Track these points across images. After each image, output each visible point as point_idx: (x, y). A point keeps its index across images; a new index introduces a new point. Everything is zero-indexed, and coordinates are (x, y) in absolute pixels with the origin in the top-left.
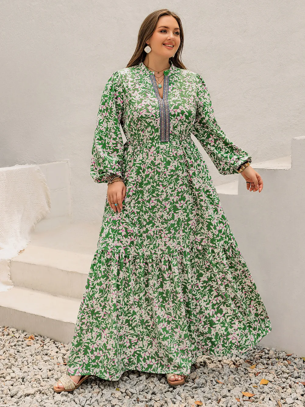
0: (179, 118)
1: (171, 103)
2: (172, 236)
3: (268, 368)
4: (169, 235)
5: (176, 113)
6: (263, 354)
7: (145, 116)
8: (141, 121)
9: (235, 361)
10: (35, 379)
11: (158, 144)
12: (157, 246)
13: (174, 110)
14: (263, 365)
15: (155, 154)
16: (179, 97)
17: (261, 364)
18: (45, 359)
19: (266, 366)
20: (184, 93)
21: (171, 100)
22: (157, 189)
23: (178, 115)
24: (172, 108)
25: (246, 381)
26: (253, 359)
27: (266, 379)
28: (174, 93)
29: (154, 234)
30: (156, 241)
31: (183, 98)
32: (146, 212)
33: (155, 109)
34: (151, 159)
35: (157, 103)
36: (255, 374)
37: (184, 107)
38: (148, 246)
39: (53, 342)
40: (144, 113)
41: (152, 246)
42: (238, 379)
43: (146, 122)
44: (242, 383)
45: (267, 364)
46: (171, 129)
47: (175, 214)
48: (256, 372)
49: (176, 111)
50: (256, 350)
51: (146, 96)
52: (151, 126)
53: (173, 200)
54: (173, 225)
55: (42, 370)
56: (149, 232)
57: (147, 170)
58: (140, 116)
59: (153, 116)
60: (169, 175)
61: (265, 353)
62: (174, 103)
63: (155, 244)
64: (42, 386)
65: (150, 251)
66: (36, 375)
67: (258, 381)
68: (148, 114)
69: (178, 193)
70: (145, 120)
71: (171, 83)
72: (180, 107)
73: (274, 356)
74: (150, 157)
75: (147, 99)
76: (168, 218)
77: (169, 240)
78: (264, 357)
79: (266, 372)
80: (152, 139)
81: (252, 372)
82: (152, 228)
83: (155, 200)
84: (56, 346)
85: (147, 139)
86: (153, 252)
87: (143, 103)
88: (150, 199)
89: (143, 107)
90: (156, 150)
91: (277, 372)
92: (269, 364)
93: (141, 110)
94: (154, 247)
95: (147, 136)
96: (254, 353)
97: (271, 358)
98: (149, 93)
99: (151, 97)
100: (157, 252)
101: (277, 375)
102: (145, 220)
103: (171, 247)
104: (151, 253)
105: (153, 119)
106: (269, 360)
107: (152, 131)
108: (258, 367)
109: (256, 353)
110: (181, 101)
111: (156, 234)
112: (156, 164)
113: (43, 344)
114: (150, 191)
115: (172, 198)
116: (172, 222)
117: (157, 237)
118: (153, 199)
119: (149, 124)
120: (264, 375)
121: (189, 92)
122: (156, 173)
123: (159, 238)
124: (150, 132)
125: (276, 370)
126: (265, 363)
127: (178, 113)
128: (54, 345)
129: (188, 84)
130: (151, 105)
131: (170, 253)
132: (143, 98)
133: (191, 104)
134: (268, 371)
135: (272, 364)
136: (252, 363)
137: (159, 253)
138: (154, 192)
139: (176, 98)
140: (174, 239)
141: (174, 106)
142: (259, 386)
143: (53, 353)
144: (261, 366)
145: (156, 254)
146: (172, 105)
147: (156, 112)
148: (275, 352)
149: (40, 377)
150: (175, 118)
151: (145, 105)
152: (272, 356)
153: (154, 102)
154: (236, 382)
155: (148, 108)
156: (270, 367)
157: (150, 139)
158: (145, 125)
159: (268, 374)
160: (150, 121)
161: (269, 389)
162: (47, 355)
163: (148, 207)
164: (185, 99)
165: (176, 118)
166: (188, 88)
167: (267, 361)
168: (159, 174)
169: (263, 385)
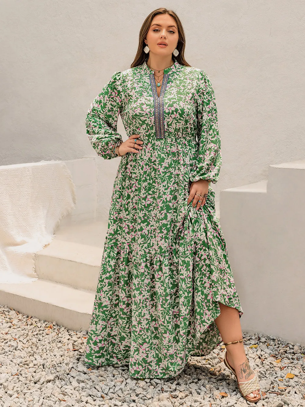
0: (173, 116)
1: (166, 101)
2: (164, 236)
3: (293, 362)
4: (160, 235)
5: (171, 112)
6: (288, 349)
7: (139, 114)
8: (135, 119)
9: (260, 356)
10: (52, 366)
11: (154, 141)
12: (151, 245)
13: (169, 108)
14: (289, 359)
15: (151, 150)
16: (175, 94)
17: (287, 359)
18: (58, 346)
19: (292, 361)
20: (182, 90)
21: (166, 99)
22: (154, 186)
23: (172, 113)
24: (167, 106)
25: (272, 375)
26: (277, 354)
27: (292, 373)
28: (171, 91)
29: (149, 233)
30: (151, 240)
31: (179, 96)
32: (142, 210)
33: (149, 108)
34: (148, 156)
35: (152, 101)
36: (280, 368)
37: (179, 104)
38: (142, 245)
39: (67, 331)
40: (138, 111)
41: (146, 245)
42: (263, 372)
43: (141, 120)
44: (268, 377)
45: (292, 359)
46: (166, 127)
47: (168, 214)
48: (282, 366)
49: (170, 109)
50: (281, 345)
51: (141, 95)
52: (145, 123)
53: (166, 199)
54: (165, 225)
55: (56, 356)
56: (144, 231)
57: (145, 167)
58: (134, 114)
59: (147, 114)
60: (163, 172)
61: (290, 348)
62: (169, 102)
63: (150, 243)
64: (58, 372)
65: (144, 251)
66: (52, 361)
67: (283, 375)
68: (142, 112)
69: (171, 191)
70: (139, 118)
71: (170, 81)
72: (175, 105)
73: (300, 351)
74: (147, 154)
75: (143, 98)
76: (160, 217)
77: (161, 240)
78: (289, 352)
79: (291, 367)
80: (149, 136)
81: (277, 366)
82: (146, 227)
83: (151, 198)
84: (69, 334)
85: (144, 136)
86: (147, 251)
87: (139, 101)
88: (146, 197)
89: (137, 106)
90: (152, 146)
91: (303, 367)
92: (294, 359)
93: (135, 108)
94: (148, 247)
95: (143, 133)
96: (278, 347)
97: (296, 353)
98: (145, 92)
99: (147, 96)
100: (151, 252)
101: (303, 370)
102: (140, 218)
103: (163, 248)
104: (145, 252)
105: (147, 117)
106: (295, 355)
107: (148, 128)
108: (283, 362)
109: (281, 348)
110: (177, 99)
111: (151, 233)
112: (153, 160)
113: (58, 332)
114: (147, 189)
115: (166, 196)
116: (164, 222)
117: (152, 237)
118: (149, 197)
119: (144, 122)
120: (290, 370)
121: (188, 89)
122: (152, 169)
123: (153, 237)
124: (145, 129)
125: (302, 365)
126: (290, 358)
127: (173, 111)
128: (67, 333)
129: (188, 81)
130: (145, 103)
131: (162, 253)
132: (138, 97)
133: (187, 102)
134: (293, 366)
135: (298, 359)
136: (277, 357)
137: (153, 252)
138: (149, 189)
139: (172, 96)
140: (166, 240)
141: (168, 104)
142: (285, 380)
143: (65, 340)
144: (286, 361)
145: (150, 253)
146: (166, 103)
147: (151, 111)
148: (300, 348)
149: (55, 363)
150: (169, 116)
151: (140, 103)
152: (297, 351)
153: (149, 100)
154: (261, 375)
155: (143, 107)
156: (295, 362)
157: (147, 136)
158: (139, 123)
159: (294, 368)
160: (145, 119)
161: (295, 383)
162: (60, 342)
163: (143, 204)
164: (182, 96)
165: (171, 116)
166: (188, 86)
167: (293, 356)
168: (156, 171)
169: (289, 379)
